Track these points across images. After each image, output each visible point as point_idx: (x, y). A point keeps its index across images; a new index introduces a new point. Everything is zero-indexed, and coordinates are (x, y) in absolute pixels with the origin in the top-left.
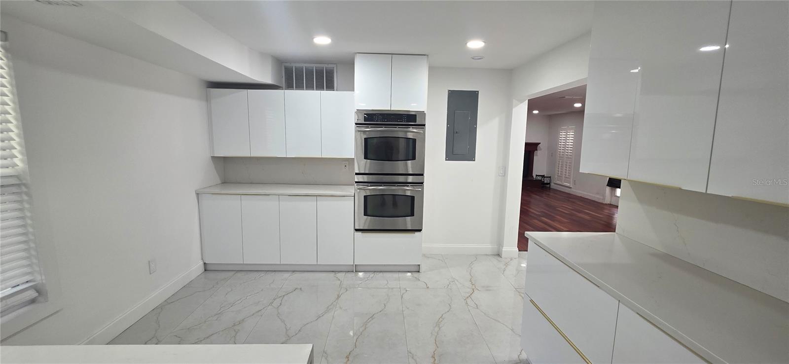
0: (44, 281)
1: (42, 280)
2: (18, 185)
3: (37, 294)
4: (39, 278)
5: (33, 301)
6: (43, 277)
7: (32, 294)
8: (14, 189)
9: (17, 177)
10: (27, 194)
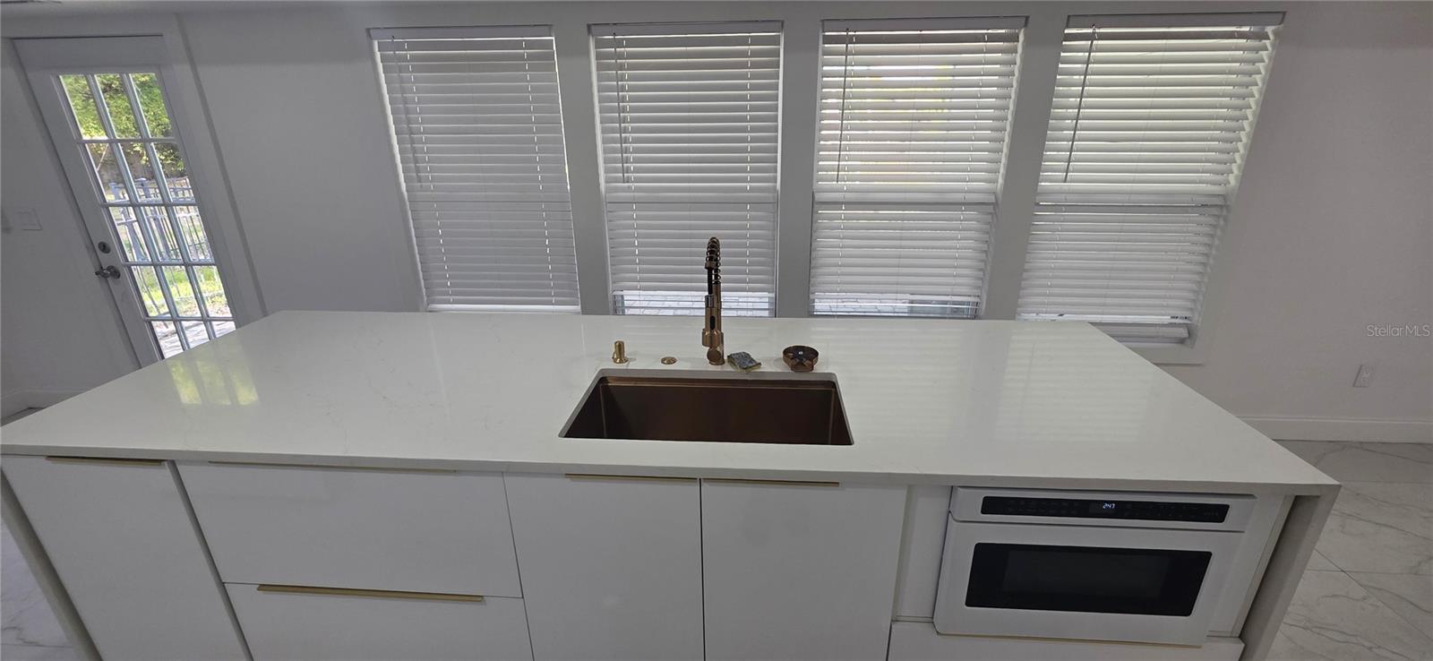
0: (1199, 325)
1: (1198, 322)
2: (1221, 207)
3: (1187, 335)
4: (1197, 319)
5: (1182, 341)
6: (1200, 320)
7: (1183, 333)
8: (1215, 211)
9: (1224, 197)
10: (1226, 220)
